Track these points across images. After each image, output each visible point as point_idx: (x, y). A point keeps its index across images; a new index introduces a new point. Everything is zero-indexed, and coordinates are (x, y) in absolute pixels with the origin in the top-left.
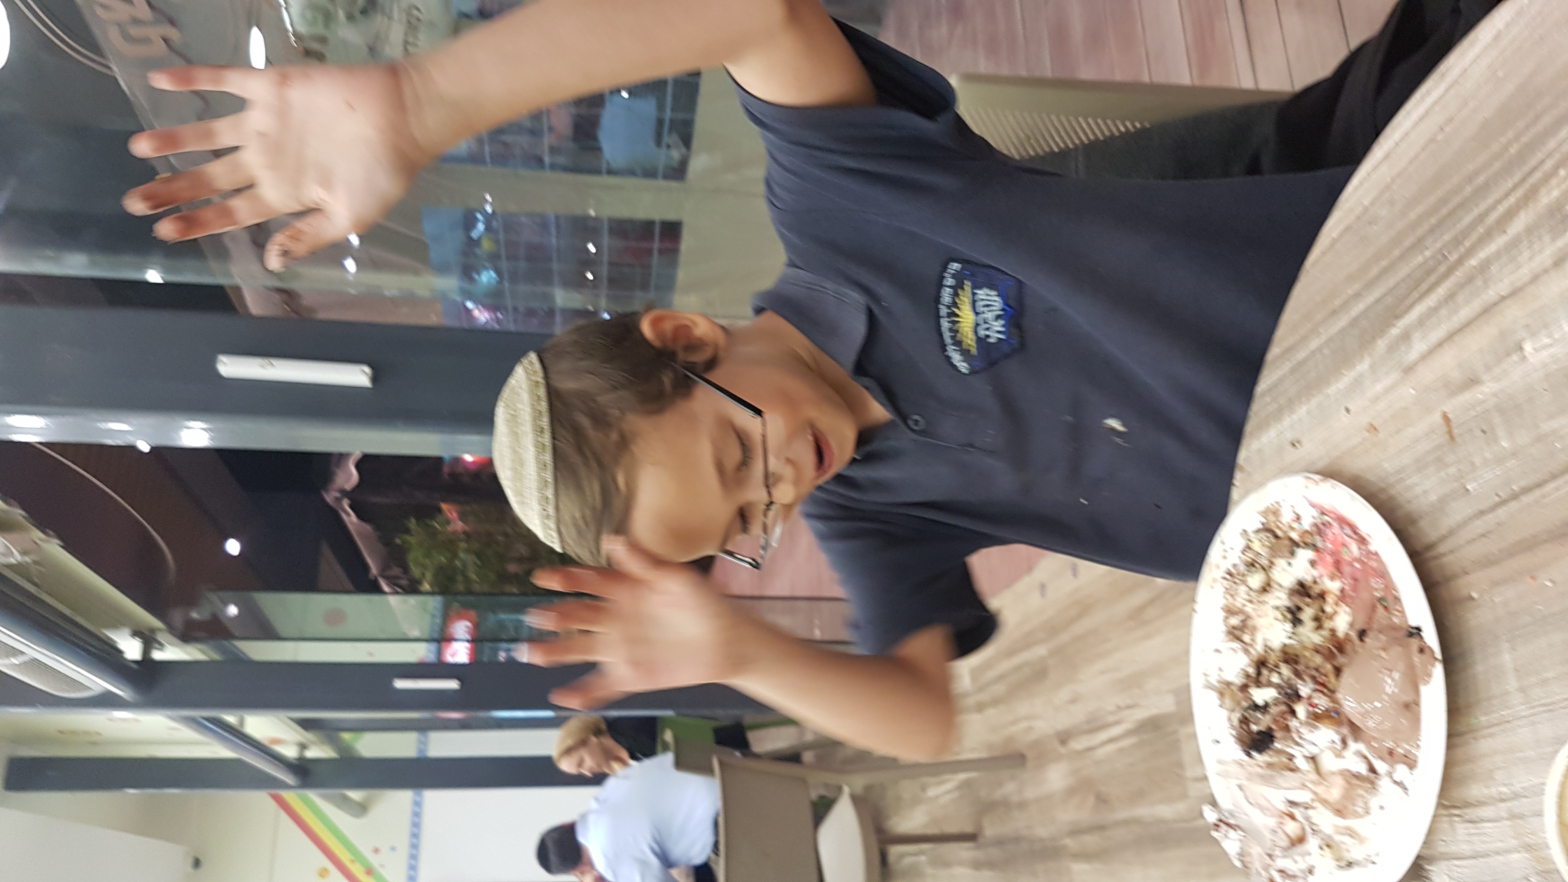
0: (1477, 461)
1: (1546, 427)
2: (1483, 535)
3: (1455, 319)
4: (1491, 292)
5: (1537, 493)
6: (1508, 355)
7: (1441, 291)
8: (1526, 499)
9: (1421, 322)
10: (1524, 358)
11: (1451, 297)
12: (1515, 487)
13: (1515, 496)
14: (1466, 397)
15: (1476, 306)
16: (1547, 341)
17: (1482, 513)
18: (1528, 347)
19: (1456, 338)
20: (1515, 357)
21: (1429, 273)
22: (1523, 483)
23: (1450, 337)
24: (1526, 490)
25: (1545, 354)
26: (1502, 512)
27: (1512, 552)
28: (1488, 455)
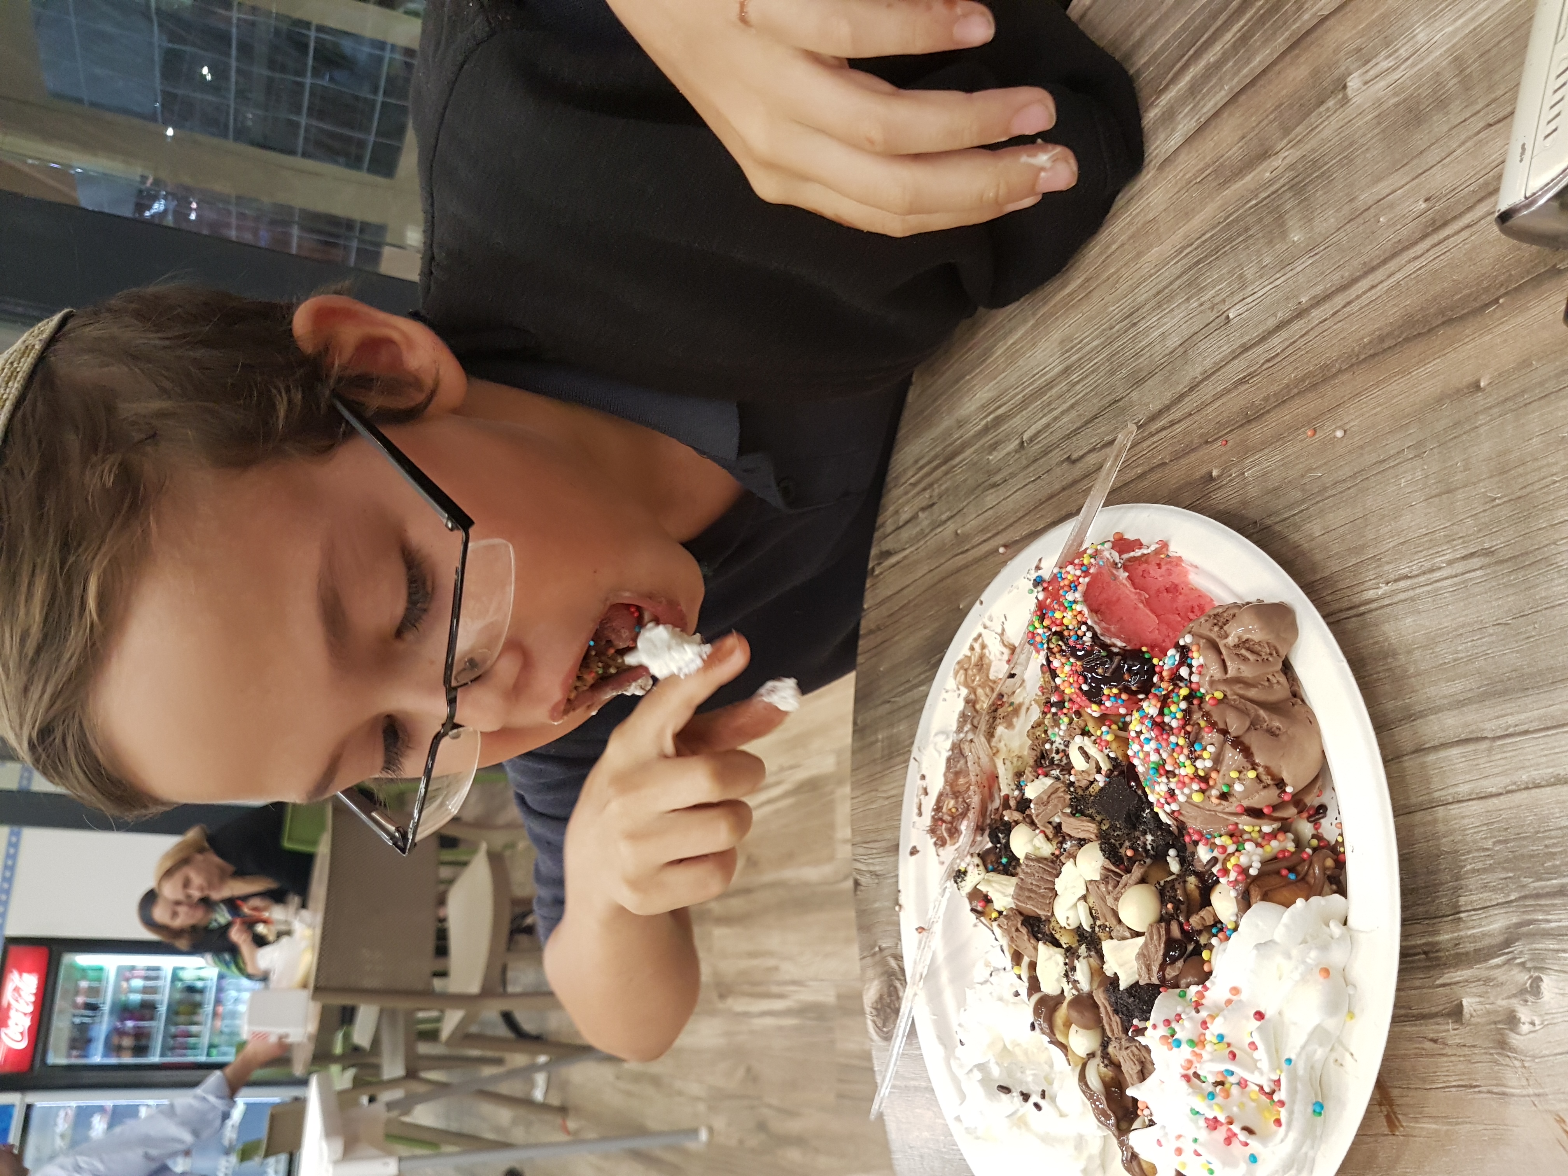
0: (1250, 272)
1: (1365, 198)
2: (1242, 381)
3: (1245, 71)
4: (1306, 17)
5: (1339, 300)
6: (1322, 102)
7: (1229, 36)
8: (1317, 314)
9: (1193, 90)
10: (1345, 101)
11: (1244, 39)
12: (1304, 300)
13: (1301, 313)
14: (1248, 180)
15: (1281, 41)
16: (1385, 65)
17: (1246, 348)
18: (1354, 83)
19: (1243, 98)
20: (1331, 103)
21: (1214, 17)
22: (1318, 290)
23: (1234, 99)
24: (1318, 302)
25: (1383, 84)
26: (1275, 341)
27: (1283, 400)
28: (1267, 260)
